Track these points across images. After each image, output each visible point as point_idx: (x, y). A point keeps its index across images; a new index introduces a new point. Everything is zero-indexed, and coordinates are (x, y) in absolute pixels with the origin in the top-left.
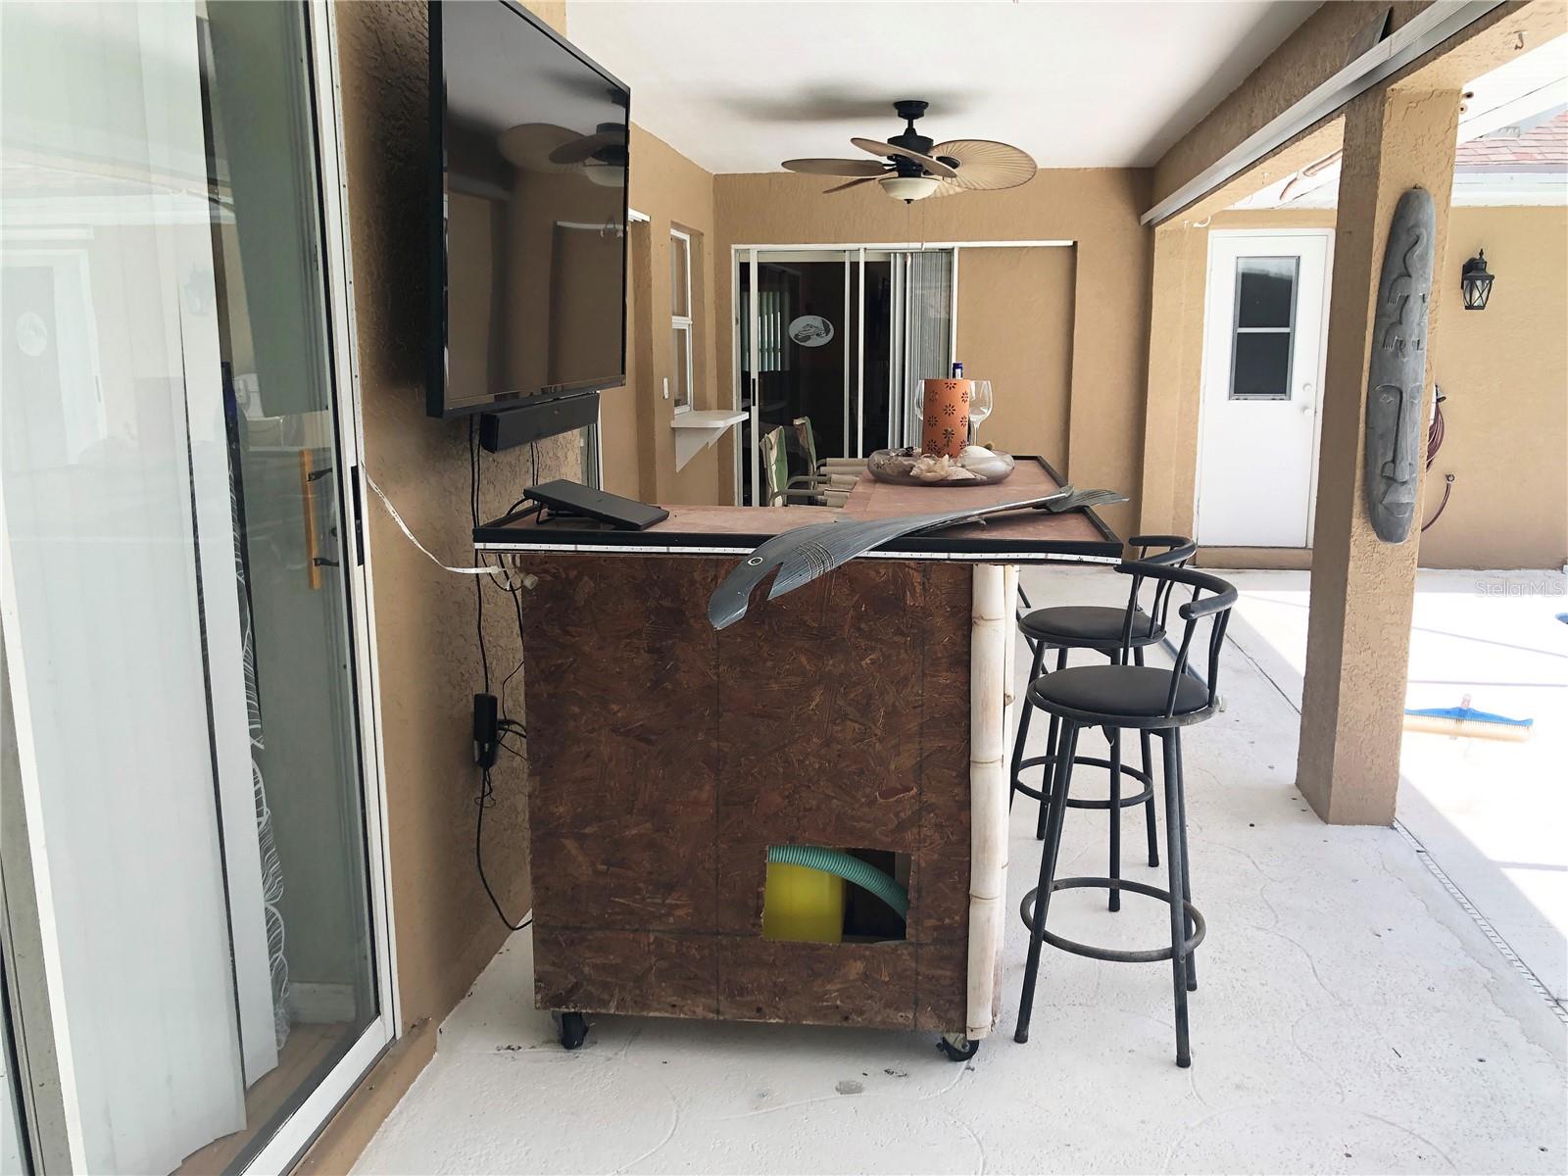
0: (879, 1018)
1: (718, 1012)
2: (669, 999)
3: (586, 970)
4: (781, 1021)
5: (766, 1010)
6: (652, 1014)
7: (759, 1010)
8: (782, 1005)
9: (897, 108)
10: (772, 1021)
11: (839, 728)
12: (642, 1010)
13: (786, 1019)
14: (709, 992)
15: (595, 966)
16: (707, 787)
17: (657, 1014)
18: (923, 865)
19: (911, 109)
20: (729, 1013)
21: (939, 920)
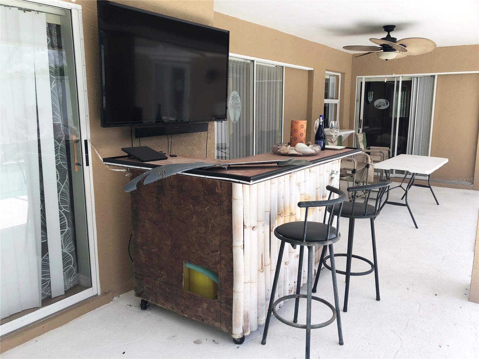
0: (211, 323)
1: (173, 309)
2: (162, 302)
3: (145, 288)
4: (187, 316)
5: (184, 311)
6: (158, 305)
7: (182, 311)
8: (188, 311)
9: (384, 28)
10: (185, 315)
11: (200, 228)
12: (157, 303)
13: (189, 316)
14: (171, 302)
15: (146, 287)
16: (169, 241)
17: (160, 305)
18: (222, 277)
19: (389, 28)
20: (176, 310)
21: (226, 295)
